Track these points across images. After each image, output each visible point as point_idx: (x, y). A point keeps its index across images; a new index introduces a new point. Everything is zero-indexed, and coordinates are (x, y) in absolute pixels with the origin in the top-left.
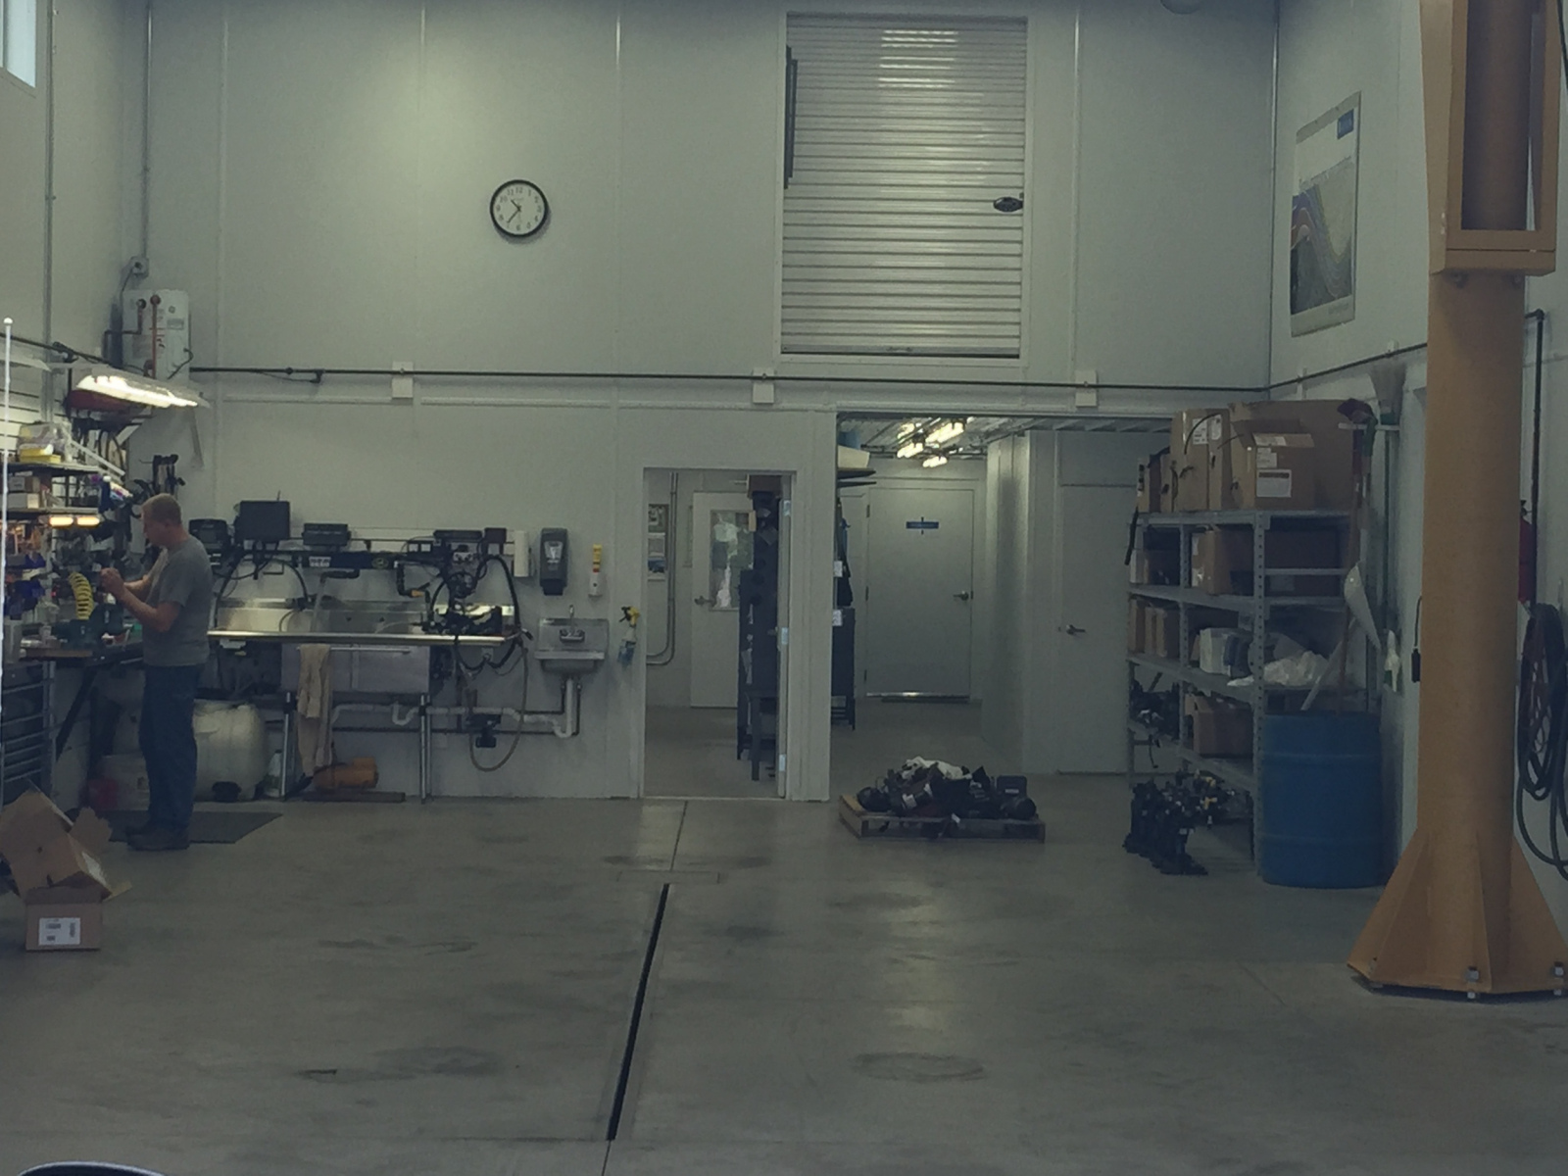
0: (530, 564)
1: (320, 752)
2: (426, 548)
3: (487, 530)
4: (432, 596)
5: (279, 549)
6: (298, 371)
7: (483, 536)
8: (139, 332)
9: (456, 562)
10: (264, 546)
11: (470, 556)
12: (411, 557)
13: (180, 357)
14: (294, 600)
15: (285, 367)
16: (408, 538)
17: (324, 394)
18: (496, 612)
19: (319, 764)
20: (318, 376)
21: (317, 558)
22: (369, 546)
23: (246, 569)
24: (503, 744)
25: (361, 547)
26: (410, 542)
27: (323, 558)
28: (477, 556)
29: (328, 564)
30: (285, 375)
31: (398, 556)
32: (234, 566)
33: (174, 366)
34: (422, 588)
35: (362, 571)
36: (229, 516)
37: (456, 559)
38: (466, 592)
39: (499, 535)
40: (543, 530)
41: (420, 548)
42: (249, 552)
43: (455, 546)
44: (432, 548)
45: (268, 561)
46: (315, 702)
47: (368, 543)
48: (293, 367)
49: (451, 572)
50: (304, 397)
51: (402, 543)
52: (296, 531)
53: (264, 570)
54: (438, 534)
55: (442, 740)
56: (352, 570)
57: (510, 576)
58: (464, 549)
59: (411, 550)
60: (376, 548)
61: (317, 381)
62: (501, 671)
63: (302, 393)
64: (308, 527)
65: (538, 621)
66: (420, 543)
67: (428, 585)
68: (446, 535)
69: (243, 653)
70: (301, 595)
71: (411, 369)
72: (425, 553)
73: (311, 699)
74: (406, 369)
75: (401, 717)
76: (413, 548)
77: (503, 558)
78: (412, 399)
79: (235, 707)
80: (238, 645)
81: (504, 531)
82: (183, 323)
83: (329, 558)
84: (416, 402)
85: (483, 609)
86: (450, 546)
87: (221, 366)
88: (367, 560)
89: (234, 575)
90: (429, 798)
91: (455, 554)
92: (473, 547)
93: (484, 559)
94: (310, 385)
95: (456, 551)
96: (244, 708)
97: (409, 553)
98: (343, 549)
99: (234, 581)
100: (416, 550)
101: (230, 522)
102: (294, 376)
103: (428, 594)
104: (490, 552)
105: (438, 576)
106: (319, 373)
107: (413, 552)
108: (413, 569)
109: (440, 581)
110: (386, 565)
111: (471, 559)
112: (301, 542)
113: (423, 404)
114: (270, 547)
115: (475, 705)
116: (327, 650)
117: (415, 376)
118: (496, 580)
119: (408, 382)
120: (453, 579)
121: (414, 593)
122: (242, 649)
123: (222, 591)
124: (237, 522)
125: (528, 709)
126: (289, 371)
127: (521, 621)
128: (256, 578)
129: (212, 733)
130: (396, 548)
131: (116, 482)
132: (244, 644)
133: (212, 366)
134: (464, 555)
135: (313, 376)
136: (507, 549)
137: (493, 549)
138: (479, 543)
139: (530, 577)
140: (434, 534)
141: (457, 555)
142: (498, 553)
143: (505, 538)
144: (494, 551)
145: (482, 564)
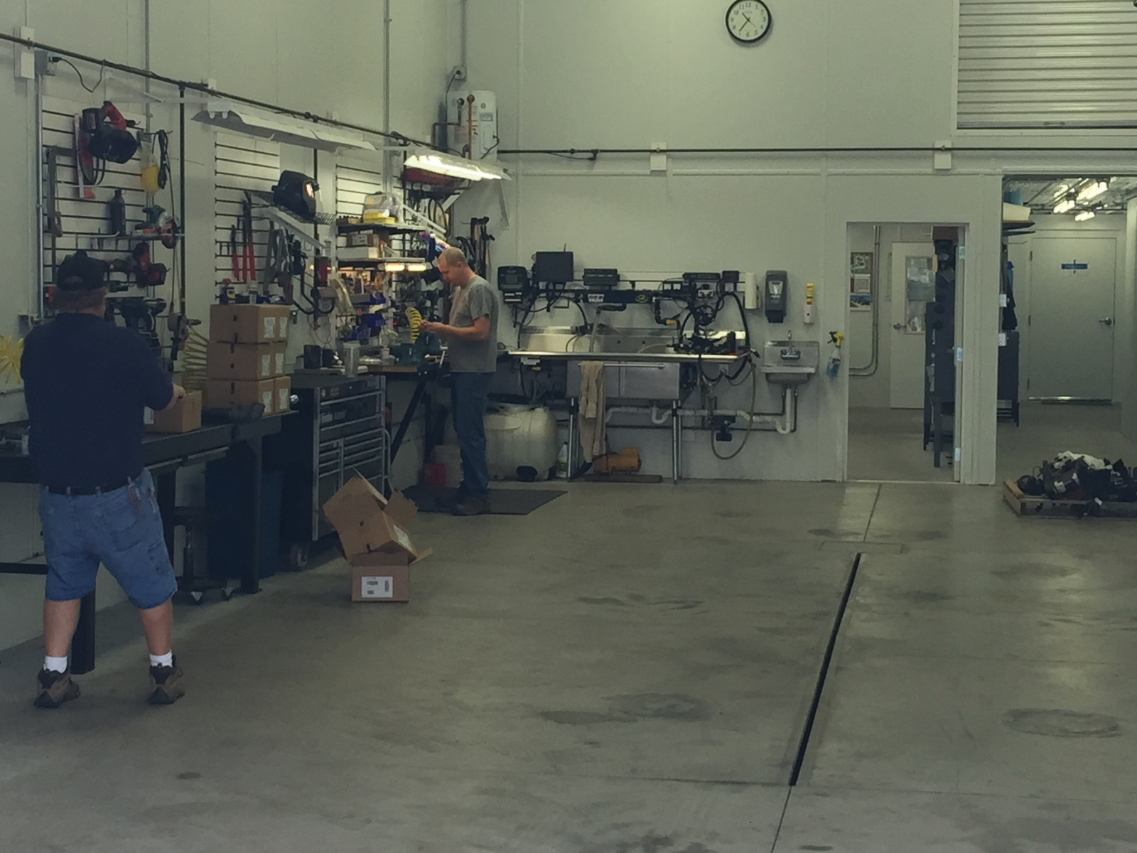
0: (758, 298)
1: (597, 444)
2: (677, 287)
3: (724, 272)
4: (682, 324)
5: (566, 288)
6: (579, 151)
7: (721, 277)
8: (459, 124)
9: (700, 298)
10: (554, 287)
11: (711, 293)
12: (666, 294)
13: (490, 143)
14: (577, 327)
15: (569, 149)
16: (663, 280)
17: (599, 168)
18: (732, 336)
19: (596, 452)
20: (594, 155)
21: (594, 295)
22: (634, 286)
23: (541, 304)
24: (737, 438)
25: (627, 286)
26: (665, 282)
27: (598, 295)
28: (716, 293)
29: (602, 300)
30: (568, 154)
31: (656, 293)
32: (532, 302)
33: (485, 149)
34: (674, 318)
35: (628, 305)
36: (528, 264)
37: (700, 295)
38: (707, 321)
39: (733, 277)
40: (768, 272)
41: (672, 287)
42: (542, 291)
43: (699, 285)
44: (682, 286)
45: (557, 298)
46: (592, 406)
47: (633, 283)
48: (576, 148)
49: (696, 306)
50: (584, 171)
51: (660, 283)
52: (578, 275)
53: (554, 305)
54: (686, 276)
55: (690, 435)
56: (621, 305)
57: (742, 308)
58: (706, 287)
59: (665, 288)
60: (639, 287)
61: (593, 159)
62: (733, 381)
63: (580, 168)
64: (587, 271)
65: (764, 344)
66: (672, 283)
67: (679, 315)
68: (693, 276)
69: (539, 368)
70: (583, 324)
71: (665, 148)
72: (677, 290)
73: (589, 403)
74: (662, 148)
75: (658, 417)
76: (668, 287)
77: (736, 293)
78: (665, 171)
79: (533, 409)
80: (534, 362)
81: (737, 273)
82: (492, 116)
83: (603, 295)
84: (668, 173)
85: (722, 334)
86: (695, 285)
87: (521, 149)
88: (632, 296)
89: (532, 309)
90: (681, 479)
91: (700, 291)
92: (714, 286)
93: (722, 295)
94: (588, 162)
95: (700, 289)
96: (540, 410)
97: (664, 290)
98: (614, 288)
99: (532, 313)
100: (670, 288)
101: (529, 267)
102: (575, 155)
103: (678, 322)
104: (726, 290)
105: (687, 308)
106: (595, 152)
107: (667, 290)
108: (667, 303)
109: (689, 312)
110: (646, 300)
111: (712, 295)
112: (582, 283)
113: (674, 175)
114: (559, 287)
115: (716, 409)
116: (602, 366)
117: (668, 153)
118: (731, 311)
119: (663, 157)
120: (698, 310)
121: (668, 322)
122: (538, 365)
123: (523, 321)
124: (533, 269)
125: (755, 411)
126: (572, 151)
127: (751, 342)
128: (548, 311)
129: (515, 429)
130: (654, 287)
131: (440, 238)
132: (539, 361)
133: (515, 149)
134: (706, 292)
135: (591, 155)
136: (740, 287)
137: (729, 287)
138: (718, 282)
139: (757, 308)
140: (684, 276)
141: (701, 292)
142: (732, 290)
143: (738, 278)
144: (730, 288)
145: (721, 299)
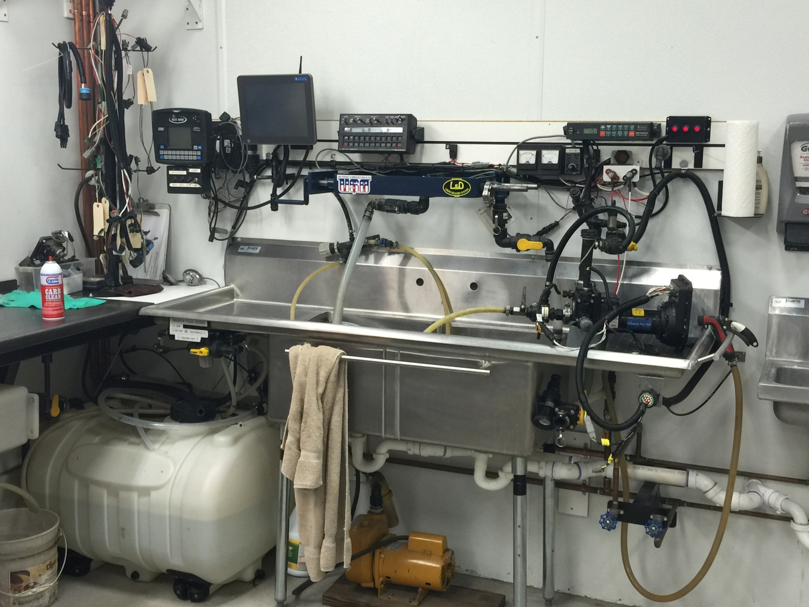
0: (758, 187)
2: (551, 157)
3: (672, 121)
4: (556, 247)
7: (664, 134)
9: (605, 184)
10: (288, 154)
11: (634, 172)
16: (521, 140)
18: (683, 283)
26: (523, 146)
28: (649, 173)
31: (501, 174)
34: (540, 233)
35: (431, 200)
37: (606, 178)
38: (618, 244)
39: (694, 131)
40: (790, 119)
41: (539, 157)
43: (607, 152)
44: (562, 156)
45: (292, 180)
46: (310, 459)
47: (453, 147)
51: (511, 148)
54: (573, 129)
56: (417, 199)
58: (623, 158)
59: (523, 161)
60: (467, 157)
64: (346, 120)
66: (539, 147)
67: (555, 226)
68: (587, 131)
72: (550, 165)
73: (303, 453)
76: (528, 157)
77: (700, 174)
80: (196, 336)
81: (705, 122)
86: (598, 152)
91: (606, 168)
92: (642, 155)
93: (663, 178)
95: (608, 163)
97: (519, 166)
100: (532, 161)
103: (548, 245)
104: (676, 165)
107: (527, 165)
109: (575, 218)
111: (636, 179)
120: (602, 216)
121: (523, 244)
130: (499, 157)
132: (205, 334)
134: (622, 171)
136: (711, 157)
137: (683, 157)
138: (653, 146)
139: (757, 216)
140: (566, 129)
141: (608, 171)
142: (691, 166)
143: (707, 136)
144: (684, 163)
145: (661, 188)
